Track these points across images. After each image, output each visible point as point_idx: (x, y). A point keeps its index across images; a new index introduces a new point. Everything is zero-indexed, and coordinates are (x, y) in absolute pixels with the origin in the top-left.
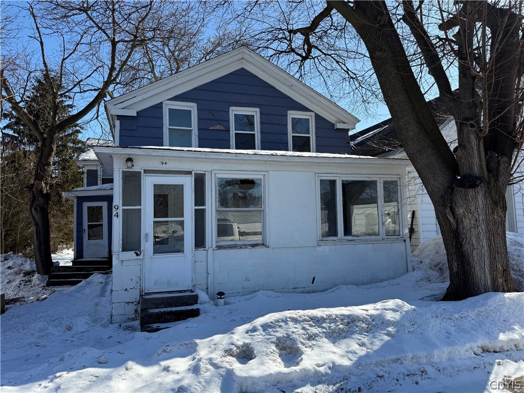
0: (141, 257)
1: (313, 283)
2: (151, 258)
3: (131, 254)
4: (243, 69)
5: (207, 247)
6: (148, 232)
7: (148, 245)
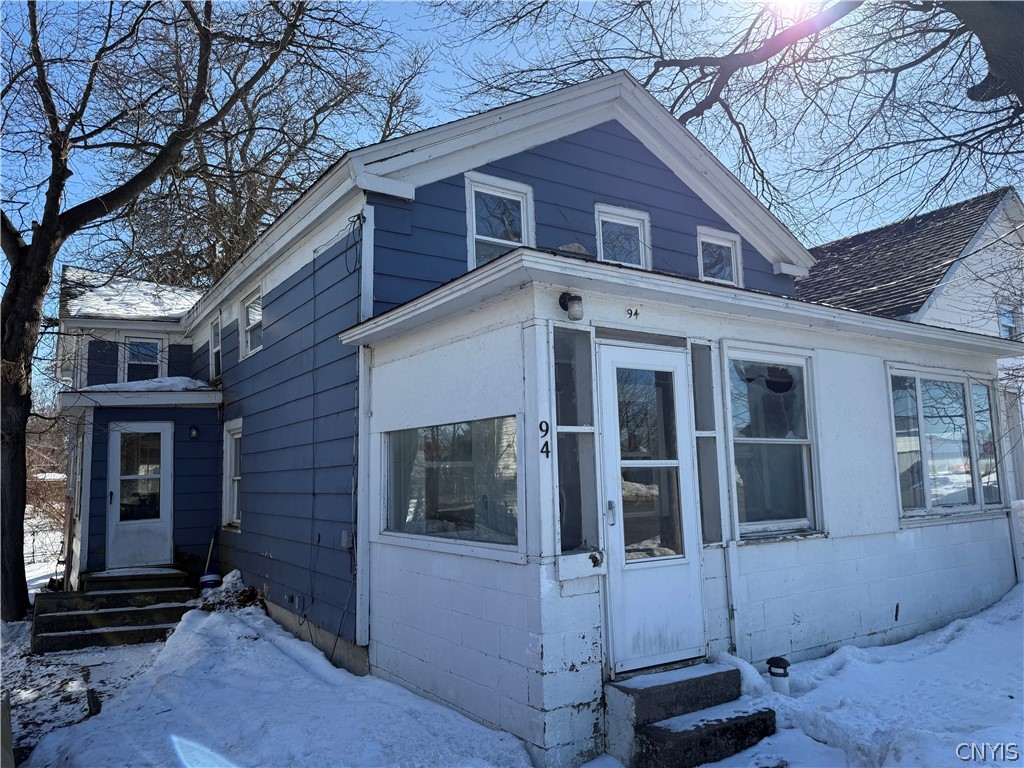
0: (602, 570)
1: (896, 619)
2: (622, 571)
3: (580, 562)
4: (614, 122)
5: (724, 539)
6: (611, 499)
7: (612, 535)
